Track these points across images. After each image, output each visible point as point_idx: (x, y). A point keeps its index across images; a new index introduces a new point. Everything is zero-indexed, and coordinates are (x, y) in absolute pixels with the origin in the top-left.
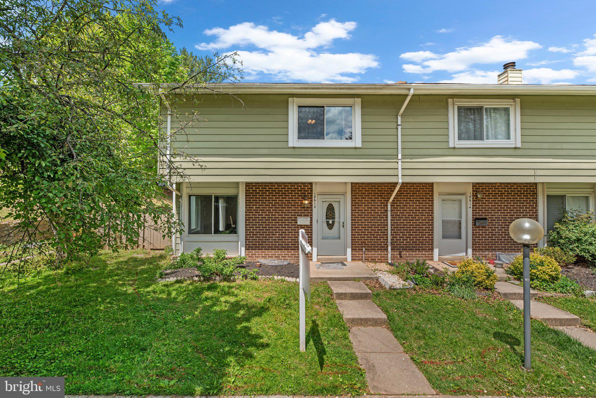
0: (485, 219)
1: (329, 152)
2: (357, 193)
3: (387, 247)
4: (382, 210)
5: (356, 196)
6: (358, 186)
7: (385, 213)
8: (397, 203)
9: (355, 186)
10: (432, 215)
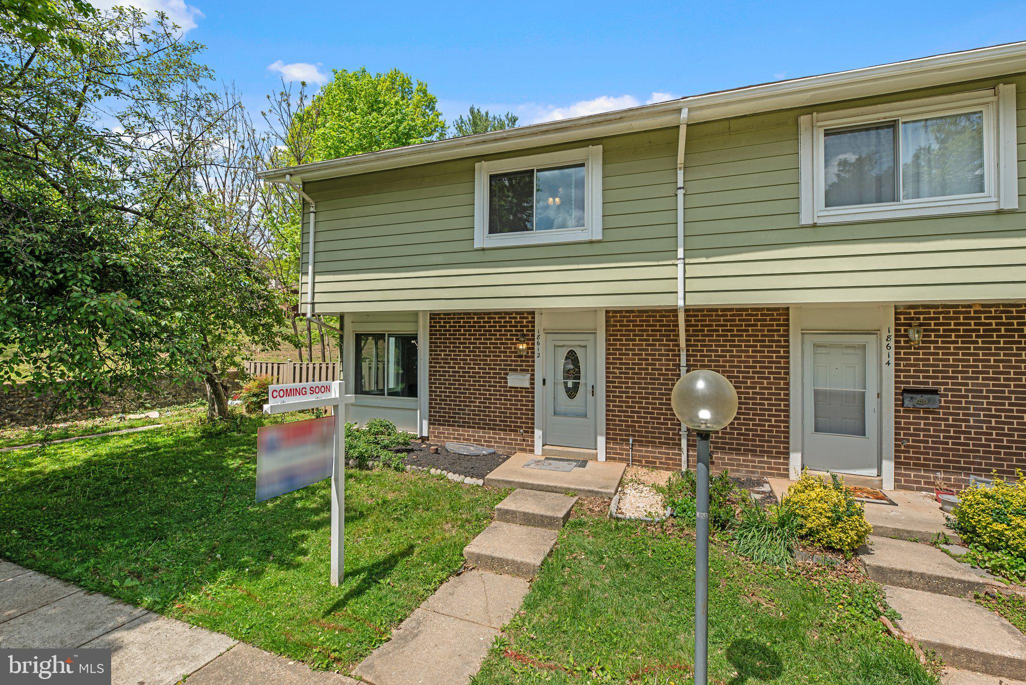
0: (935, 392)
1: (541, 253)
2: (619, 330)
3: (680, 440)
4: (669, 365)
5: (617, 335)
6: (621, 317)
7: (675, 370)
8: (703, 351)
9: (613, 317)
10: (785, 379)
